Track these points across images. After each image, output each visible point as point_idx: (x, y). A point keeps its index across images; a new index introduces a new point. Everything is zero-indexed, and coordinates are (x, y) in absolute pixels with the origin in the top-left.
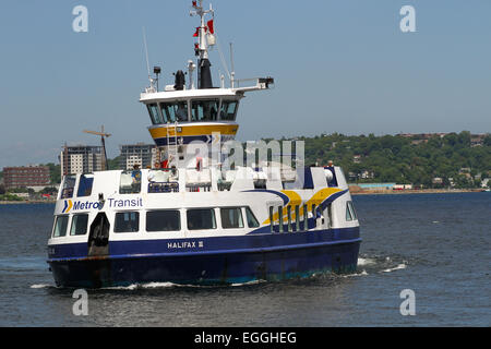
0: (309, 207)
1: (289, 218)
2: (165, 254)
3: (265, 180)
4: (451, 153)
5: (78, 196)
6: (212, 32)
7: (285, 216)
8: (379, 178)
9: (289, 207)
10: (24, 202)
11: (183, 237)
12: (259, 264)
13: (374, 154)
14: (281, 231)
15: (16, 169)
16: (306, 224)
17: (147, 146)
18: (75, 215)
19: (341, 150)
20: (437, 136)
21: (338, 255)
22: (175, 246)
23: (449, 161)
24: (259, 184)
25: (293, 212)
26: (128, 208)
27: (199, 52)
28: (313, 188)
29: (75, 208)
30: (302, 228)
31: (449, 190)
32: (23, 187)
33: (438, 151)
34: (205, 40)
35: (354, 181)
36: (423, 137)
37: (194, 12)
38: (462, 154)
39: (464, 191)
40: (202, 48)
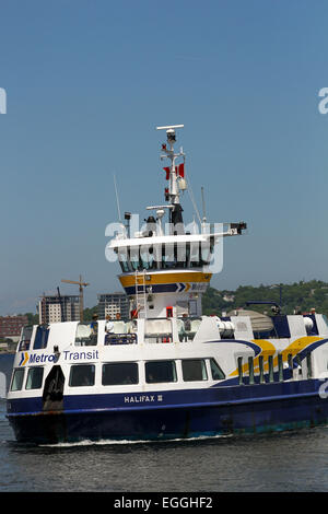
0: (285, 357)
1: (261, 369)
2: (122, 408)
3: (232, 330)
5: (34, 348)
6: (183, 175)
7: (256, 367)
9: (261, 358)
10: (3, 352)
11: (141, 391)
12: (225, 417)
14: (252, 383)
16: (281, 375)
18: (31, 368)
19: (320, 297)
21: (317, 406)
22: (132, 400)
24: (226, 334)
25: (266, 363)
26: (83, 361)
27: (168, 197)
28: (289, 337)
29: (32, 360)
30: (277, 379)
32: (2, 337)
34: (176, 185)
37: (165, 155)
40: (173, 192)
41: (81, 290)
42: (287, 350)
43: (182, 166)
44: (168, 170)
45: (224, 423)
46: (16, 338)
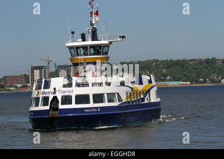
0: (142, 93)
1: (134, 97)
2: (84, 114)
3: (124, 81)
4: (207, 67)
5: (44, 89)
6: (98, 15)
7: (132, 97)
8: (174, 79)
9: (134, 93)
10: (13, 92)
13: (172, 68)
14: (131, 103)
15: (9, 77)
17: (68, 66)
18: (43, 97)
19: (157, 66)
20: (201, 60)
21: (153, 114)
22: (88, 111)
23: (207, 71)
24: (122, 83)
25: (135, 95)
27: (92, 24)
28: (142, 84)
29: (43, 94)
30: (139, 102)
31: (207, 84)
32: (13, 85)
33: (201, 66)
34: (95, 19)
35: (163, 80)
36: (195, 60)
37: (90, 7)
38: (213, 68)
39: (214, 84)
40: (93, 22)
41: (49, 63)
42: (142, 90)
43: (97, 12)
44: (91, 13)
46: (19, 86)
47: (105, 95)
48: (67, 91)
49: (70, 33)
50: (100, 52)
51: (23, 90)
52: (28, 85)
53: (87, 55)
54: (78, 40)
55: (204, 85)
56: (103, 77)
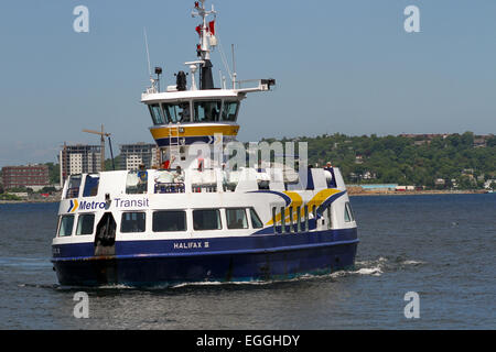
0: (310, 208)
1: (291, 218)
2: (172, 254)
3: (268, 182)
4: (454, 153)
5: (84, 196)
6: (213, 33)
7: (287, 217)
8: (381, 178)
9: (291, 208)
10: (23, 201)
11: (190, 237)
12: (262, 264)
13: (377, 155)
14: (284, 232)
15: (15, 168)
16: (307, 225)
17: (147, 146)
18: (82, 215)
19: (343, 150)
20: (440, 136)
21: (336, 256)
22: (181, 246)
23: (452, 162)
24: (262, 185)
25: (295, 213)
26: (134, 208)
27: (200, 53)
28: (313, 189)
29: (82, 207)
30: (303, 228)
31: (452, 192)
32: (22, 186)
33: (441, 152)
34: (207, 41)
35: (355, 181)
36: (426, 137)
37: (196, 13)
38: (465, 155)
39: (468, 192)
40: (204, 48)
41: (102, 140)
42: (311, 202)
45: (262, 269)
46: (36, 188)
47: (223, 212)
48: (136, 202)
49: (151, 71)
50: (218, 114)
51: (44, 199)
52: (57, 187)
53: (188, 121)
54: (169, 88)
55: (447, 192)
56: (218, 170)
